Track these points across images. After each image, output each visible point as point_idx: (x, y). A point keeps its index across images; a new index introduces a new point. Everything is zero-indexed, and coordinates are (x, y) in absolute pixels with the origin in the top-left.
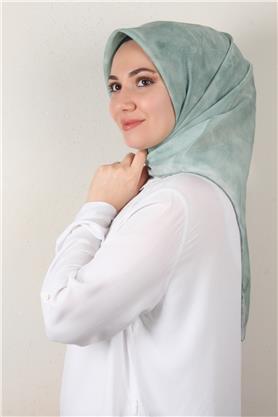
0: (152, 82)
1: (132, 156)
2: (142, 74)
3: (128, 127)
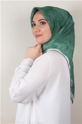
1: (37, 45)
3: (37, 37)
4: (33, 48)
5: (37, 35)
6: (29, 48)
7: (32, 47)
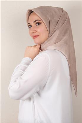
0: (40, 24)
2: (37, 21)
3: (35, 38)
4: (33, 47)
5: (34, 36)
6: (29, 47)
7: (31, 47)
